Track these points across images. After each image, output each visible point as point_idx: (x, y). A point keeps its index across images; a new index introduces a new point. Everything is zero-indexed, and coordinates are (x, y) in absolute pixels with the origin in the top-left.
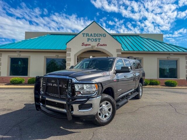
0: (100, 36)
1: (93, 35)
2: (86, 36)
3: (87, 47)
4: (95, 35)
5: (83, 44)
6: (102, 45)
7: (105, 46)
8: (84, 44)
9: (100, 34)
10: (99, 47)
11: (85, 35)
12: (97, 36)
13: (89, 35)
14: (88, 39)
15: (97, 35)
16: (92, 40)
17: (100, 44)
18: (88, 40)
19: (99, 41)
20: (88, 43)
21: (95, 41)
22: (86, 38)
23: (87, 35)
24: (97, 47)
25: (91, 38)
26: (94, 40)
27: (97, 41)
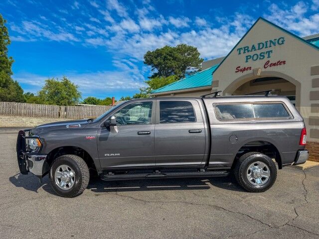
0: (272, 45)
1: (257, 47)
2: (244, 52)
3: (246, 73)
4: (261, 46)
5: (239, 70)
6: (274, 65)
7: (282, 65)
8: (240, 69)
9: (271, 41)
10: (269, 69)
11: (242, 51)
12: (265, 46)
13: (250, 49)
14: (247, 57)
16: (255, 57)
17: (269, 64)
18: (247, 59)
19: (269, 57)
20: (247, 65)
21: (260, 59)
22: (243, 56)
23: (245, 50)
24: (264, 70)
25: (251, 54)
26: (259, 57)
27: (264, 56)
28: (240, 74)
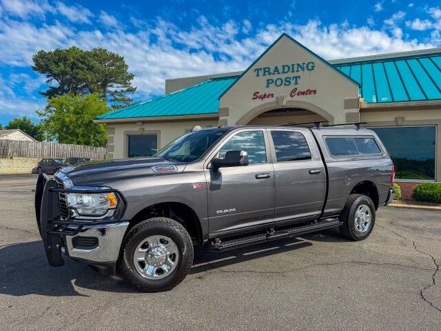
0: (300, 69)
1: (281, 70)
2: (264, 75)
3: (266, 100)
4: (286, 69)
5: (256, 96)
6: (303, 93)
7: (312, 95)
8: (258, 95)
9: (298, 65)
10: (296, 98)
11: (261, 73)
12: (291, 70)
13: (272, 71)
14: (268, 80)
15: (291, 68)
16: (279, 82)
17: (297, 92)
18: (268, 83)
19: (296, 83)
20: (268, 91)
21: (285, 85)
22: (263, 80)
23: (265, 72)
24: (289, 98)
25: (274, 77)
26: (284, 82)
27: (290, 83)
28: (258, 102)
